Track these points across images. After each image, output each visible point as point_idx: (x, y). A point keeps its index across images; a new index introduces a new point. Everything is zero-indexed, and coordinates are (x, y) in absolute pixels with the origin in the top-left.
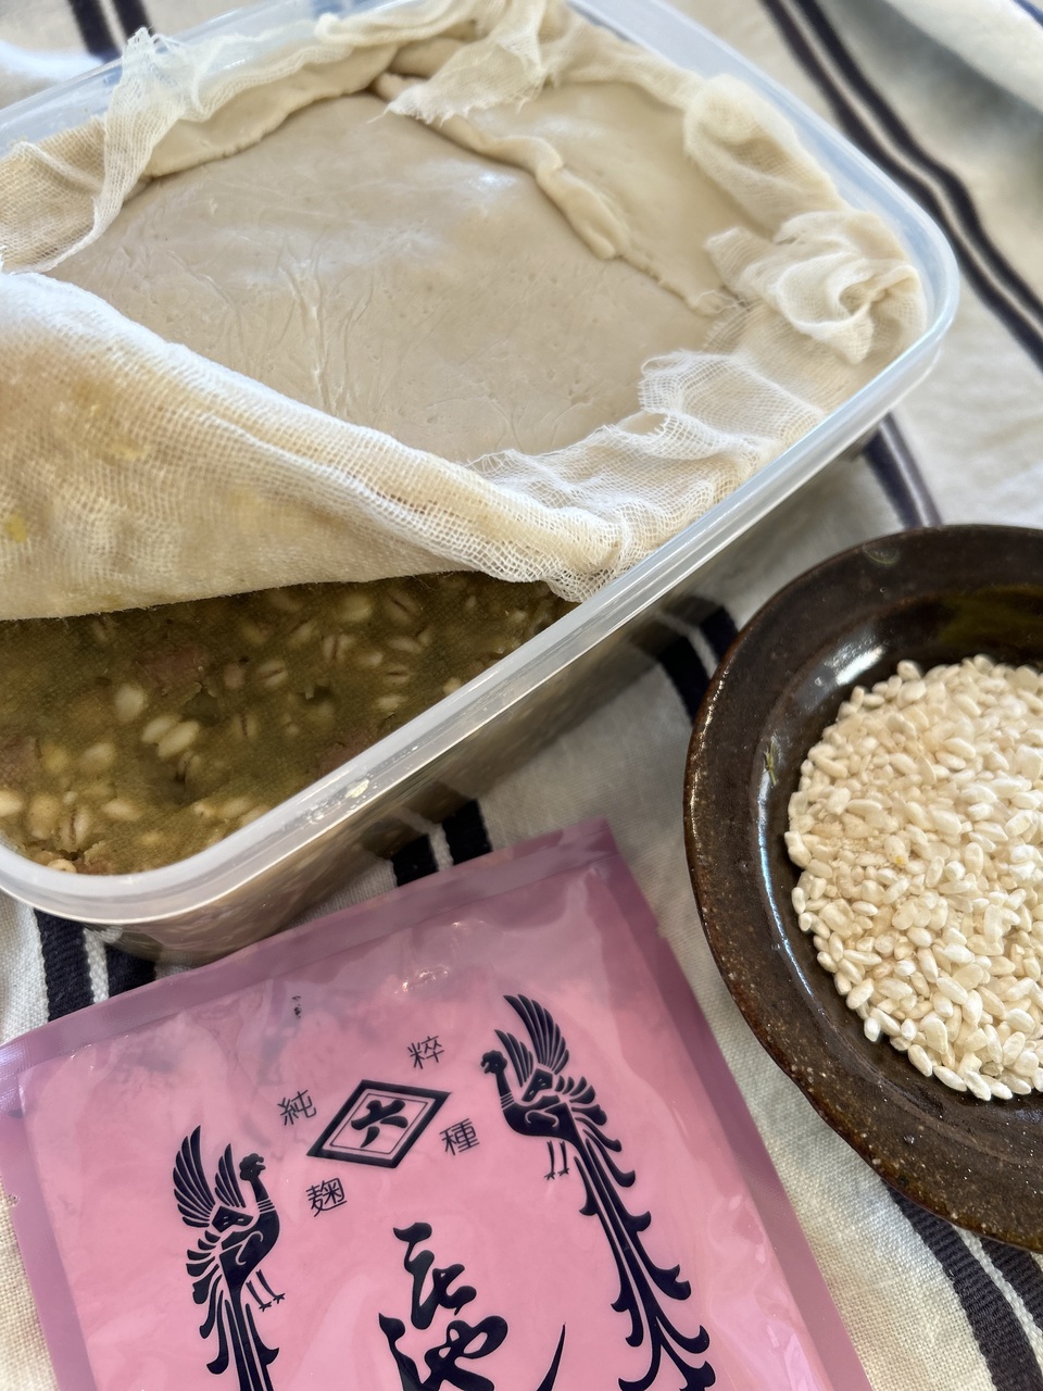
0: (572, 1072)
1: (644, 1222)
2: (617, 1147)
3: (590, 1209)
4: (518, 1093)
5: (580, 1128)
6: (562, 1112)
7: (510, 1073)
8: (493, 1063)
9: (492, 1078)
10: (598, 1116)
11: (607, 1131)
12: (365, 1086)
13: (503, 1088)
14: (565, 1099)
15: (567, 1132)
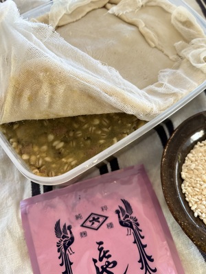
0: (133, 215)
1: (146, 246)
2: (141, 231)
3: (135, 242)
4: (122, 218)
5: (134, 226)
6: (131, 223)
7: (121, 214)
8: (117, 212)
9: (117, 215)
10: (138, 224)
11: (140, 228)
12: (92, 214)
13: (119, 217)
14: (131, 220)
15: (131, 227)
